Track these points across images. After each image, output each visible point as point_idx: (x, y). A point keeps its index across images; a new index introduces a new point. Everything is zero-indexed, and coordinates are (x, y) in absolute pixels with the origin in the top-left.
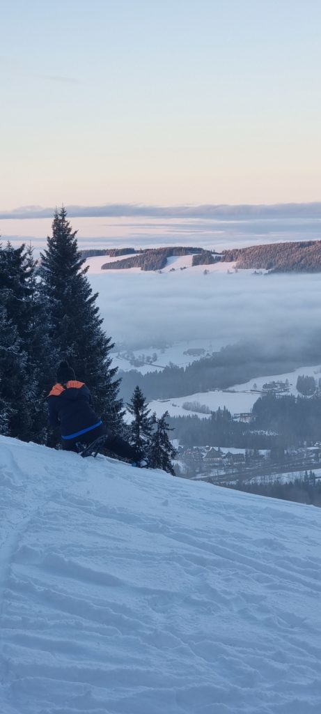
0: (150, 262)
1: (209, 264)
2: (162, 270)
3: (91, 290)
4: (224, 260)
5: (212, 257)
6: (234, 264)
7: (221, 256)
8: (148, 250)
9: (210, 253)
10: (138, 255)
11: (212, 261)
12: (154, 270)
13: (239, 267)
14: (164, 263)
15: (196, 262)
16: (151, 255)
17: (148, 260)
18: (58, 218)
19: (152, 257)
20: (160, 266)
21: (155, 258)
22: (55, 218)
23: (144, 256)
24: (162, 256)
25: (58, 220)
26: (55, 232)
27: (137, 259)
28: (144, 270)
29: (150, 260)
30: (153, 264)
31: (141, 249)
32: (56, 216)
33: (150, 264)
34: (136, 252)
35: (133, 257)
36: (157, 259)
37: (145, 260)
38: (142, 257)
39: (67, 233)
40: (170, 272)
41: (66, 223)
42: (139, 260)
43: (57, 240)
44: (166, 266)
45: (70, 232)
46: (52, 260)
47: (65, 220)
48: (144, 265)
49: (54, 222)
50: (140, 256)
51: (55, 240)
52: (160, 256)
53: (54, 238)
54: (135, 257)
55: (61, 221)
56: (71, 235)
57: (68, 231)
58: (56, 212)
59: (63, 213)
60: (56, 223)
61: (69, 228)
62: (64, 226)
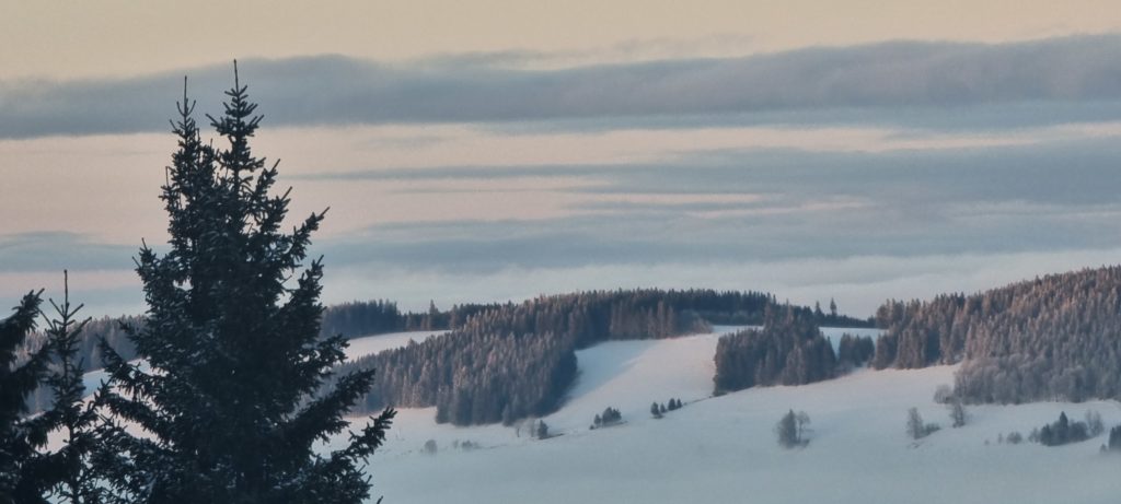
0: (486, 379)
1: (808, 380)
2: (551, 420)
4: (888, 355)
5: (824, 345)
6: (943, 375)
7: (875, 335)
8: (472, 310)
9: (808, 320)
10: (420, 337)
11: (822, 365)
12: (510, 422)
13: (974, 392)
14: (560, 383)
15: (734, 373)
16: (489, 338)
17: (475, 365)
18: (202, 145)
19: (494, 350)
20: (541, 395)
21: (515, 356)
22: (181, 144)
23: (450, 345)
24: (551, 343)
25: (202, 153)
26: (183, 222)
27: (414, 363)
28: (454, 423)
29: (484, 366)
30: (504, 387)
31: (433, 306)
32: (186, 128)
33: (484, 386)
34: (408, 325)
35: (394, 349)
36: (524, 357)
37: (457, 367)
38: (439, 349)
39: (258, 229)
40: (592, 428)
41: (258, 172)
42: (424, 369)
43: (196, 267)
44: (570, 398)
45: (280, 220)
46: (174, 384)
47: (251, 157)
48: (455, 391)
49: (174, 168)
50: (433, 345)
51: (186, 270)
52: (540, 341)
53: (177, 259)
54: (402, 349)
55: (222, 160)
56: (285, 240)
57: (267, 217)
58: (186, 109)
59: (232, 108)
60: (186, 169)
61: (272, 202)
62: (246, 190)
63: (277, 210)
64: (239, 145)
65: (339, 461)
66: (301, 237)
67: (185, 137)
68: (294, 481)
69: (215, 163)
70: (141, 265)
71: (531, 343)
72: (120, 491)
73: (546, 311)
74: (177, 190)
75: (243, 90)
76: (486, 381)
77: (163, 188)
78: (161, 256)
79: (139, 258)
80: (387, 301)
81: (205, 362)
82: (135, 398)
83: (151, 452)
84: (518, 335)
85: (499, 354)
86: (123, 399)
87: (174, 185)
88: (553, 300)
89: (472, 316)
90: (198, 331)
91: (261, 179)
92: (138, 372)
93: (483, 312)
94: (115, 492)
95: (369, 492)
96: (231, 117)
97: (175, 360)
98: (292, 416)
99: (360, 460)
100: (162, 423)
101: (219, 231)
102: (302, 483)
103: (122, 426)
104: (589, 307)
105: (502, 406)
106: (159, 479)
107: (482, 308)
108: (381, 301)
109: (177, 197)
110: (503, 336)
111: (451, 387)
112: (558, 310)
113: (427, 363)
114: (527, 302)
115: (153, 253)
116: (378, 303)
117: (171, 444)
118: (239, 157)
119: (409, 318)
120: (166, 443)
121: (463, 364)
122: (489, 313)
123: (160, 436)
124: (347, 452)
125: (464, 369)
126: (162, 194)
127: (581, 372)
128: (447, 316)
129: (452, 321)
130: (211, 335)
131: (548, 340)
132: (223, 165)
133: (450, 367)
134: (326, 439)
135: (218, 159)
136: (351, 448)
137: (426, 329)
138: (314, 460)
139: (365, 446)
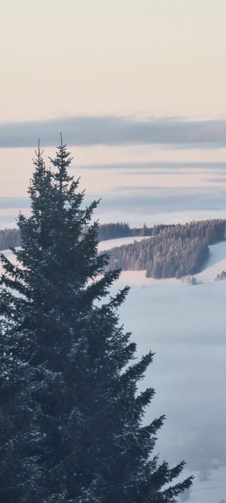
0: (168, 257)
2: (198, 276)
3: (133, 347)
8: (162, 227)
10: (139, 239)
12: (179, 278)
14: (202, 260)
16: (170, 240)
17: (163, 252)
18: (46, 170)
19: (172, 245)
20: (193, 265)
21: (181, 248)
22: (37, 169)
23: (153, 242)
24: (198, 242)
25: (46, 174)
26: (37, 203)
27: (136, 251)
28: (154, 278)
29: (167, 252)
30: (176, 262)
31: (145, 225)
32: (39, 162)
33: (167, 261)
34: (134, 233)
35: (127, 244)
36: (185, 248)
37: (155, 252)
38: (148, 244)
39: (70, 207)
40: (216, 280)
41: (70, 183)
42: (141, 253)
43: (43, 223)
44: (207, 267)
45: (80, 203)
46: (33, 274)
47: (67, 176)
48: (155, 264)
49: (34, 179)
50: (144, 243)
51: (39, 224)
52: (193, 241)
53: (35, 219)
54: (131, 244)
55: (55, 177)
56: (82, 212)
57: (74, 202)
58: (39, 153)
59: (60, 154)
60: (39, 180)
61: (77, 195)
62: (65, 190)
63: (79, 199)
64: (63, 171)
65: (105, 309)
66: (89, 212)
67: (39, 166)
68: (85, 317)
69: (51, 178)
70: (19, 221)
71: (189, 242)
72: (9, 320)
73: (196, 227)
74: (35, 189)
75: (64, 147)
76: (168, 259)
77: (29, 188)
78: (27, 218)
79: (18, 219)
80: (124, 223)
81: (47, 265)
82: (16, 280)
83: (23, 304)
84: (183, 238)
85: (174, 247)
86: (10, 280)
87: (34, 187)
88: (199, 223)
89: (162, 230)
90: (44, 252)
91: (72, 186)
92: (17, 269)
93: (167, 228)
94: (7, 321)
95: (118, 322)
96: (59, 158)
97: (34, 264)
98: (85, 289)
99: (115, 309)
100: (28, 291)
101: (54, 208)
102: (89, 318)
103: (10, 292)
104: (215, 225)
105: (175, 270)
106: (27, 316)
107: (167, 226)
108: (121, 223)
109: (35, 192)
110: (176, 239)
111: (153, 262)
112: (201, 227)
113: (142, 251)
114: (187, 224)
115: (24, 217)
116: (120, 224)
117: (32, 301)
118: (62, 176)
119: (134, 231)
120: (29, 300)
121: (158, 251)
122: (170, 229)
123: (27, 297)
124: (109, 305)
125: (158, 253)
126: (28, 191)
127: (211, 255)
128: (151, 229)
129: (153, 232)
130: (49, 253)
131: (196, 241)
132: (55, 179)
133: (153, 253)
134: (99, 299)
135: (53, 177)
136: (111, 303)
137: (141, 236)
138: (94, 308)
139: (117, 302)
